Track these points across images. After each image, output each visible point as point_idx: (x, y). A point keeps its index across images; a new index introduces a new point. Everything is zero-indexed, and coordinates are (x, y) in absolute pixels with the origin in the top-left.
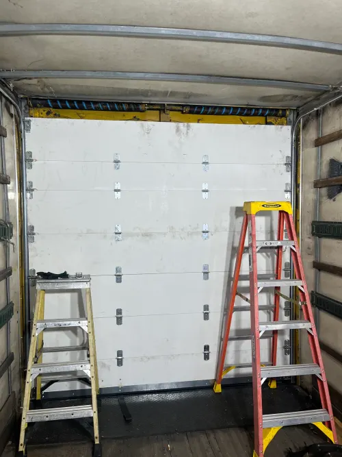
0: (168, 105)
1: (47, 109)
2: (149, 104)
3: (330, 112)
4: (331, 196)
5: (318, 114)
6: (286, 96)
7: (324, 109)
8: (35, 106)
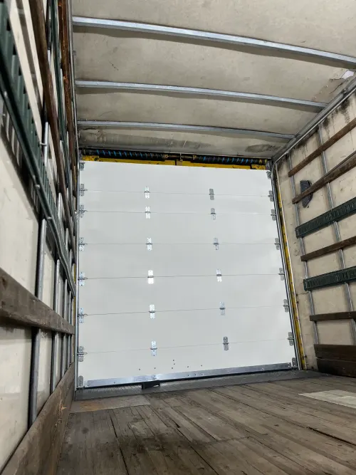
0: (182, 155)
1: (95, 157)
2: (169, 154)
3: (295, 153)
4: (305, 205)
5: (287, 157)
6: (264, 146)
7: (291, 152)
8: (88, 154)
